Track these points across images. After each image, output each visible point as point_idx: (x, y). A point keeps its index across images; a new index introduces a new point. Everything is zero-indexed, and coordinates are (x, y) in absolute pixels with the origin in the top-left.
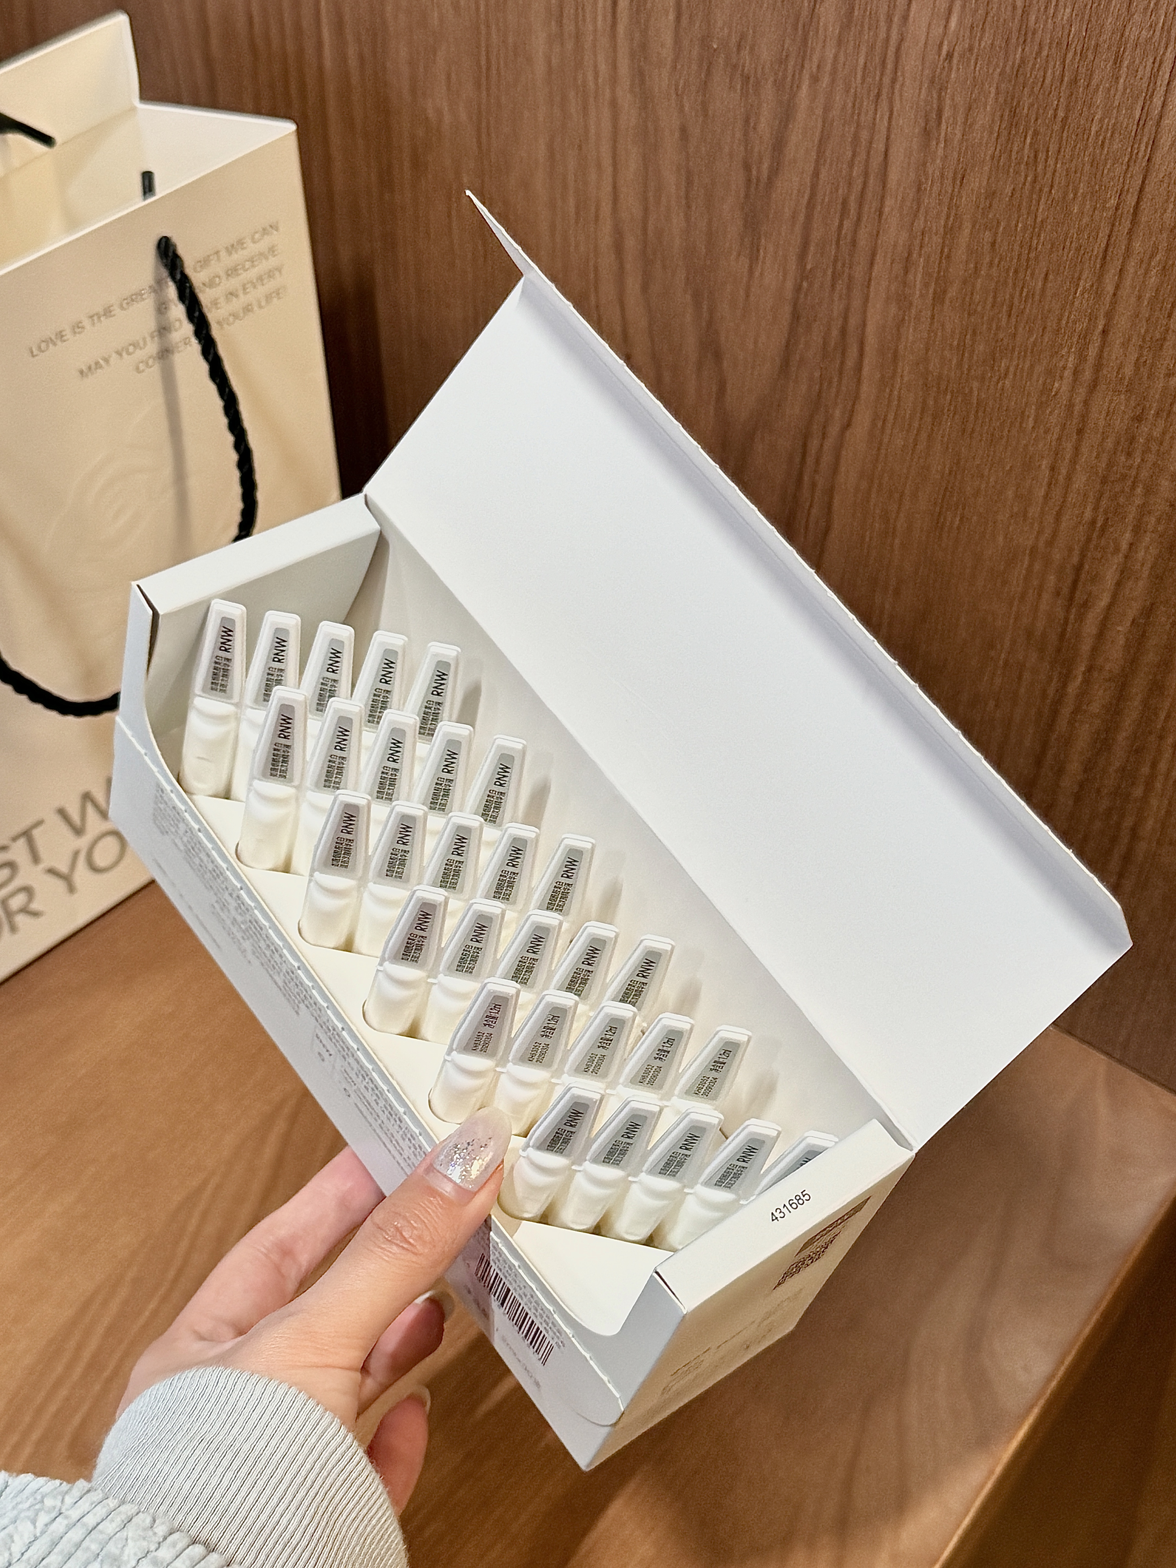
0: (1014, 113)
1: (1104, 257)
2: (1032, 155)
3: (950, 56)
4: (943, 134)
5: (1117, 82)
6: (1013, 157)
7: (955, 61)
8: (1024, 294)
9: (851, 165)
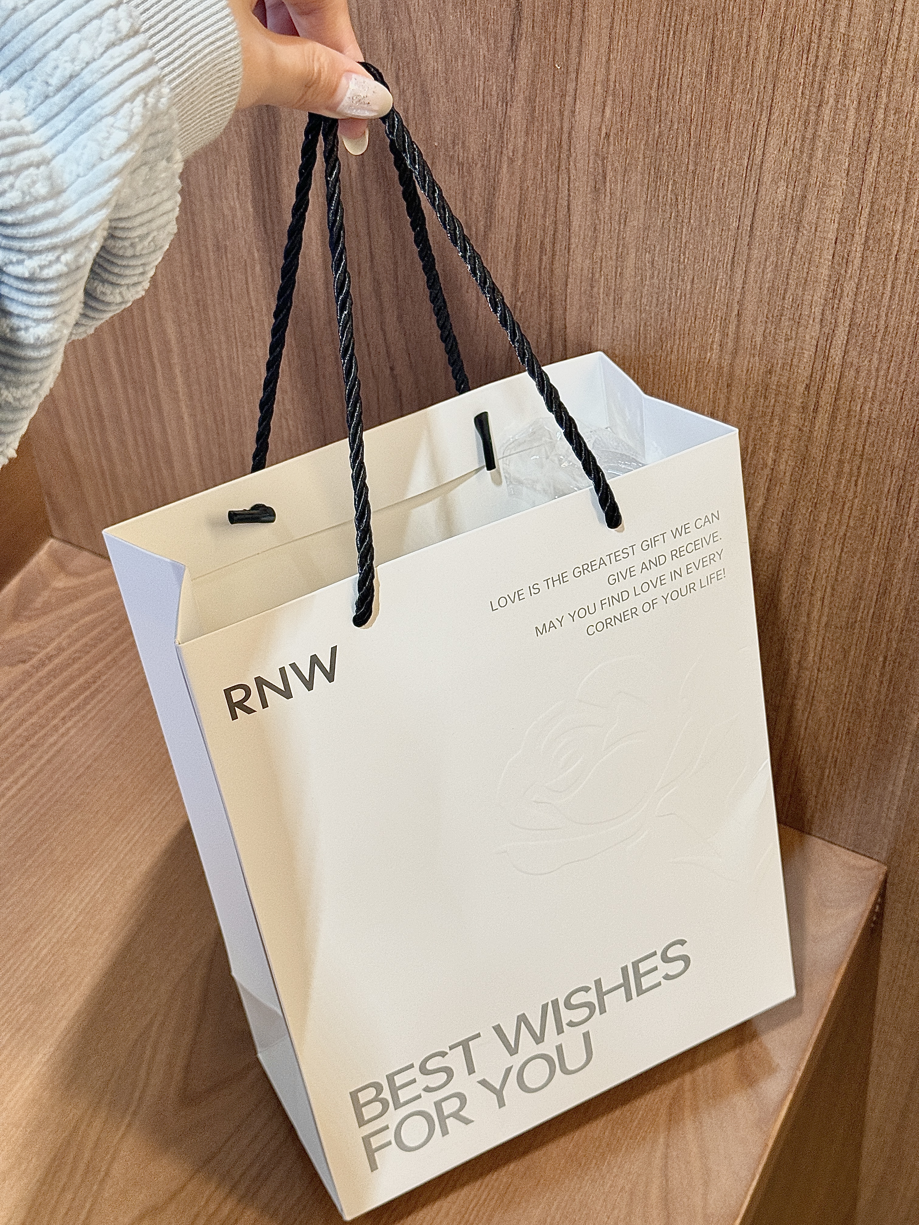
0: (657, 169)
1: (733, 262)
2: (673, 197)
3: (607, 135)
4: (608, 190)
5: (729, 142)
6: (660, 200)
7: (611, 138)
8: (679, 294)
9: (544, 216)
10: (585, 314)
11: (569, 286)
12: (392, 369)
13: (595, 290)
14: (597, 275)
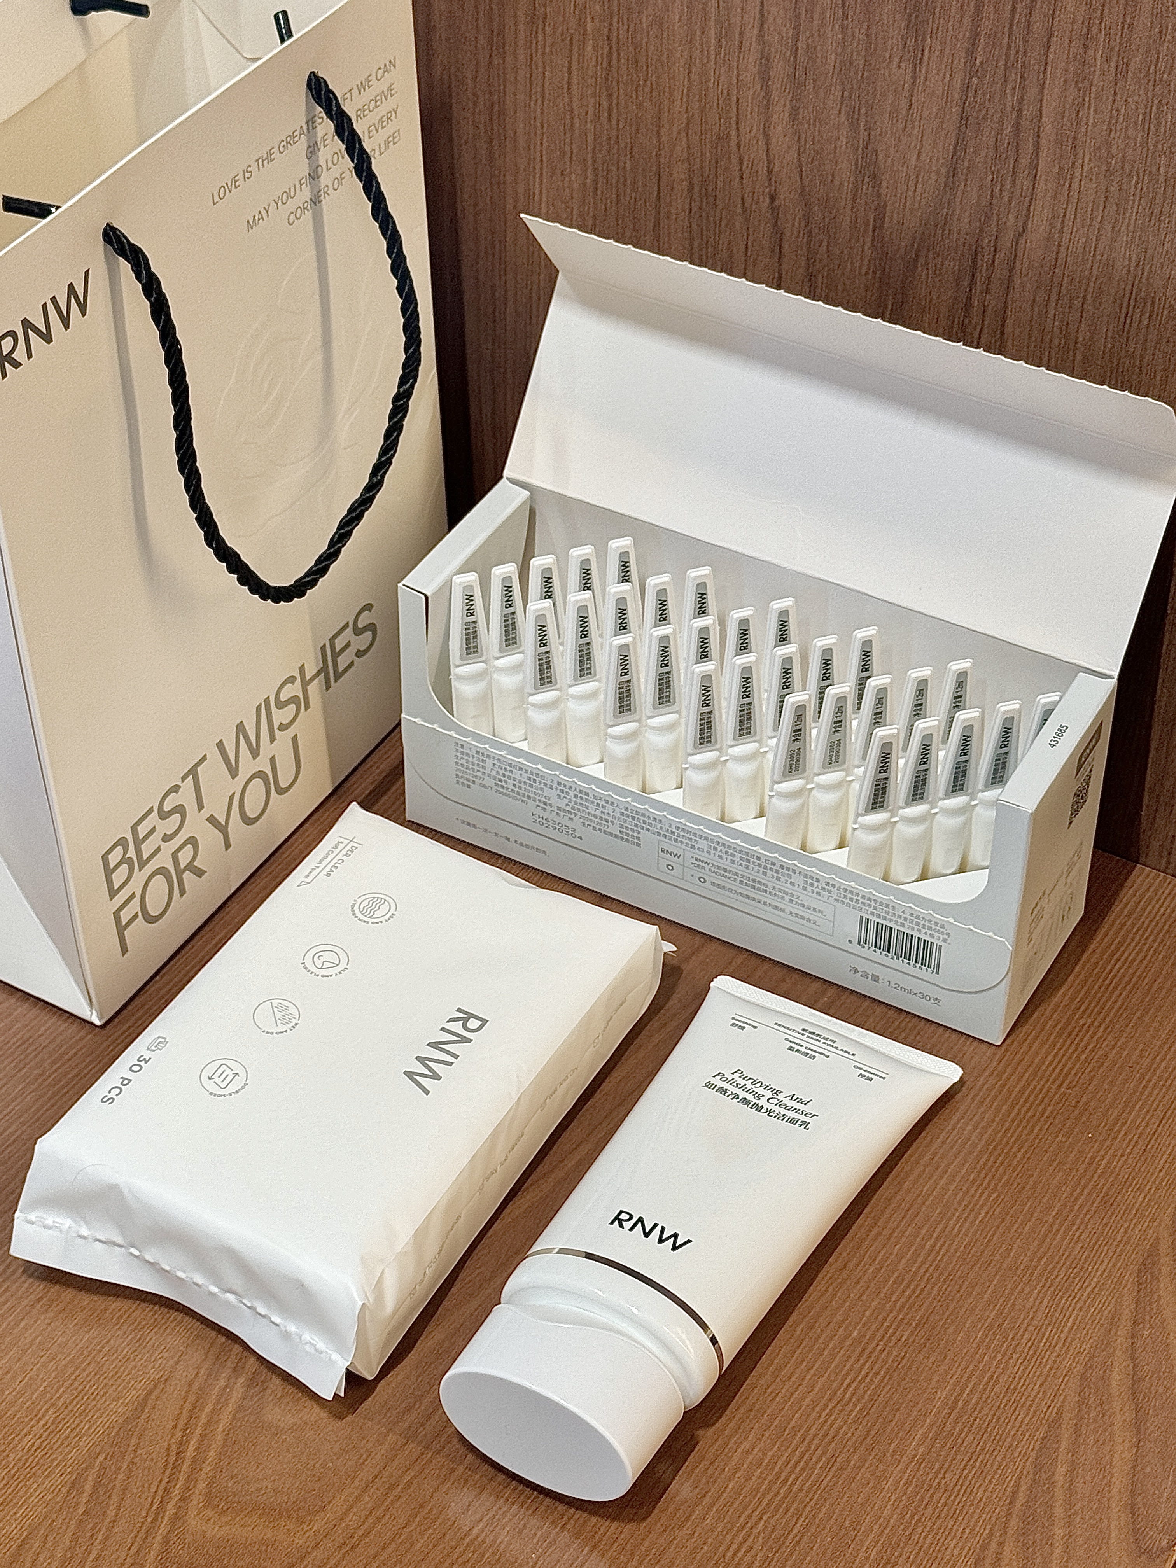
10: (1072, 93)
11: (1052, 50)
12: (773, 198)
13: (1091, 52)
14: (1095, 31)
